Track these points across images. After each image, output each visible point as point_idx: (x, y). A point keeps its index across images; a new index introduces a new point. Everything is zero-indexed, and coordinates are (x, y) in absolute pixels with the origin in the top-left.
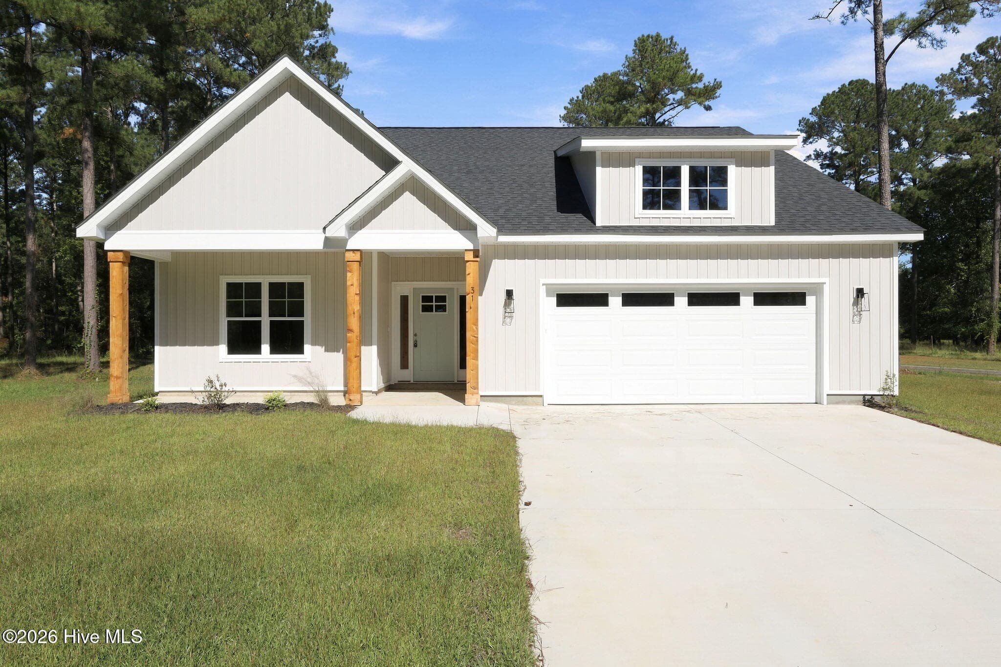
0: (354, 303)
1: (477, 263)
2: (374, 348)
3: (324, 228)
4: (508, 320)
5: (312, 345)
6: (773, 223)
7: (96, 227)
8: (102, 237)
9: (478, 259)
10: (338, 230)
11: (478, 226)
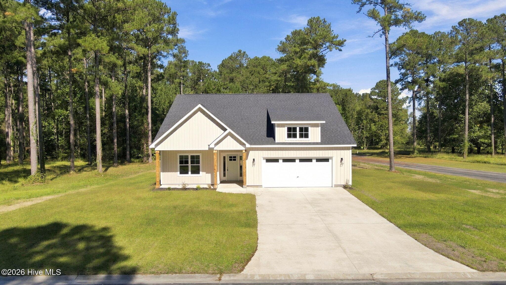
0: (216, 163)
1: (246, 152)
2: (218, 173)
3: (209, 146)
4: (253, 166)
5: (202, 172)
6: (320, 142)
10: (212, 146)
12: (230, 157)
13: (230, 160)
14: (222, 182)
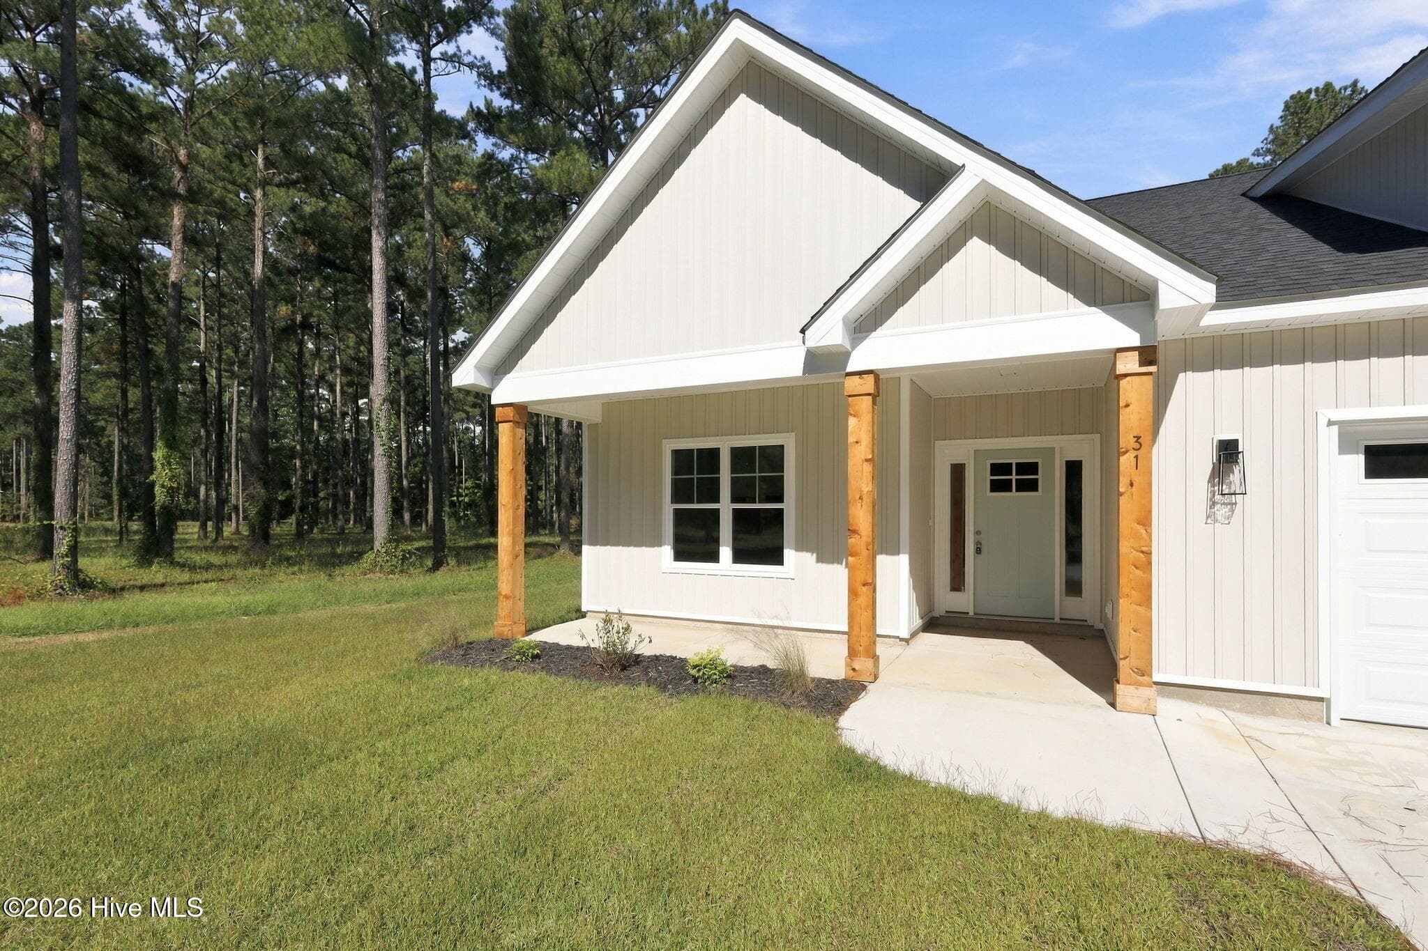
0: (861, 477)
1: (1150, 378)
2: (903, 560)
3: (803, 331)
4: (1221, 511)
5: (797, 550)
7: (473, 368)
8: (484, 383)
9: (1153, 369)
10: (830, 333)
11: (1161, 285)
12: (997, 469)
13: (997, 486)
14: (933, 623)
